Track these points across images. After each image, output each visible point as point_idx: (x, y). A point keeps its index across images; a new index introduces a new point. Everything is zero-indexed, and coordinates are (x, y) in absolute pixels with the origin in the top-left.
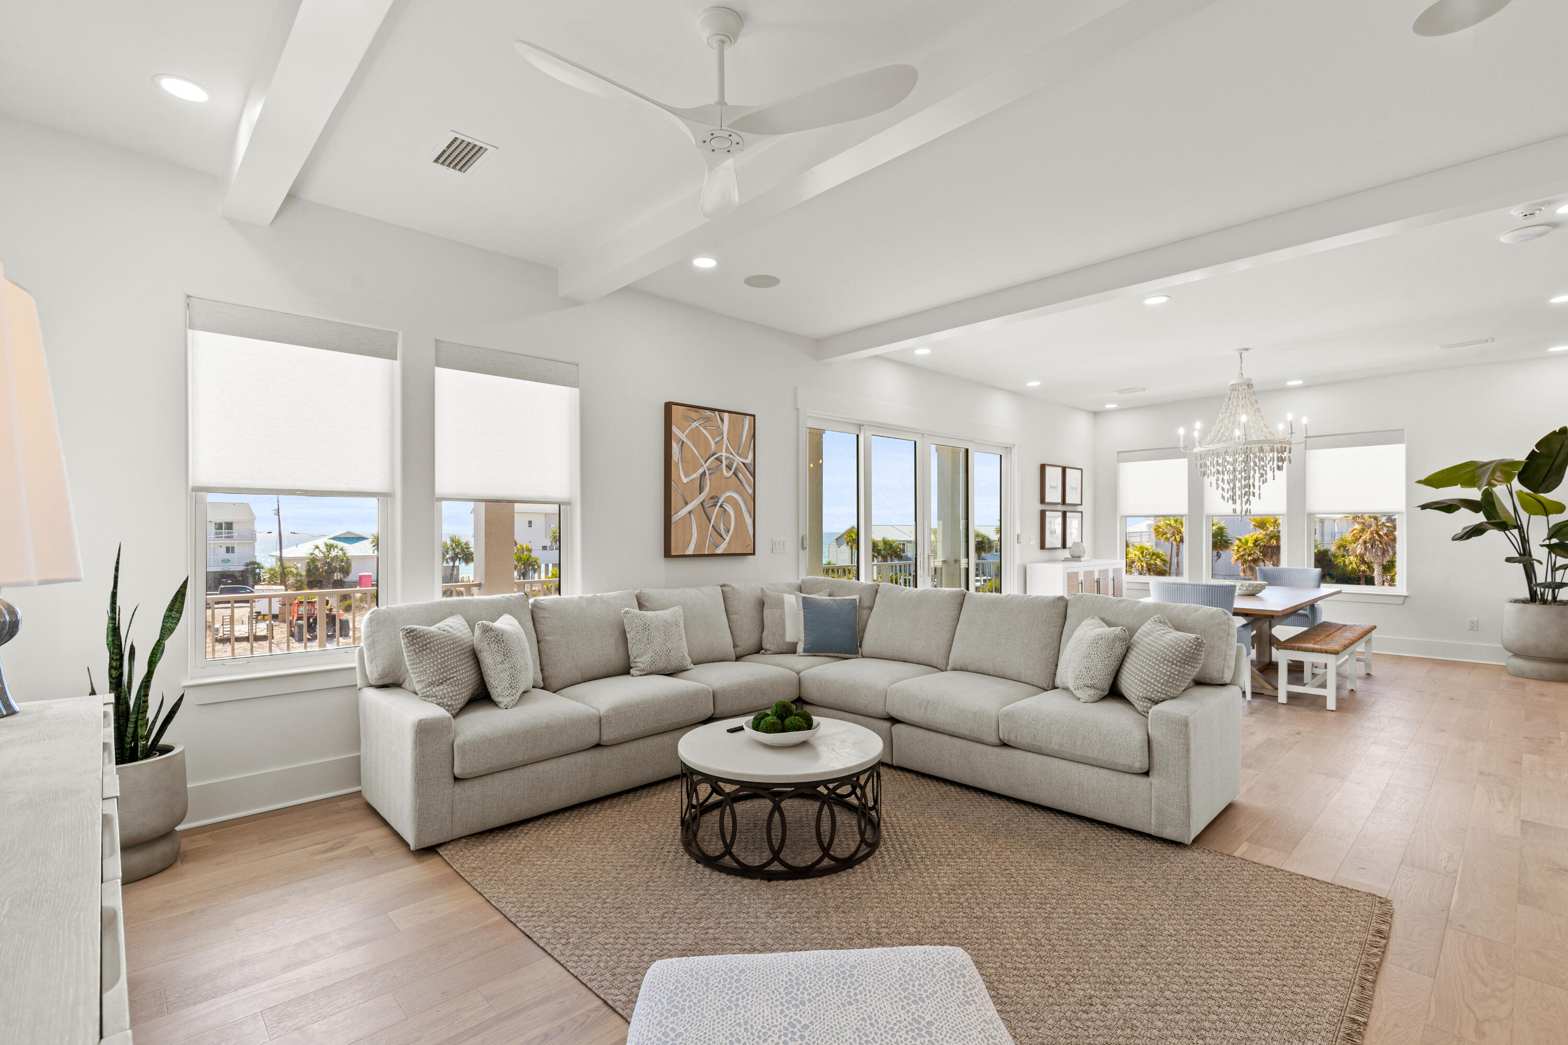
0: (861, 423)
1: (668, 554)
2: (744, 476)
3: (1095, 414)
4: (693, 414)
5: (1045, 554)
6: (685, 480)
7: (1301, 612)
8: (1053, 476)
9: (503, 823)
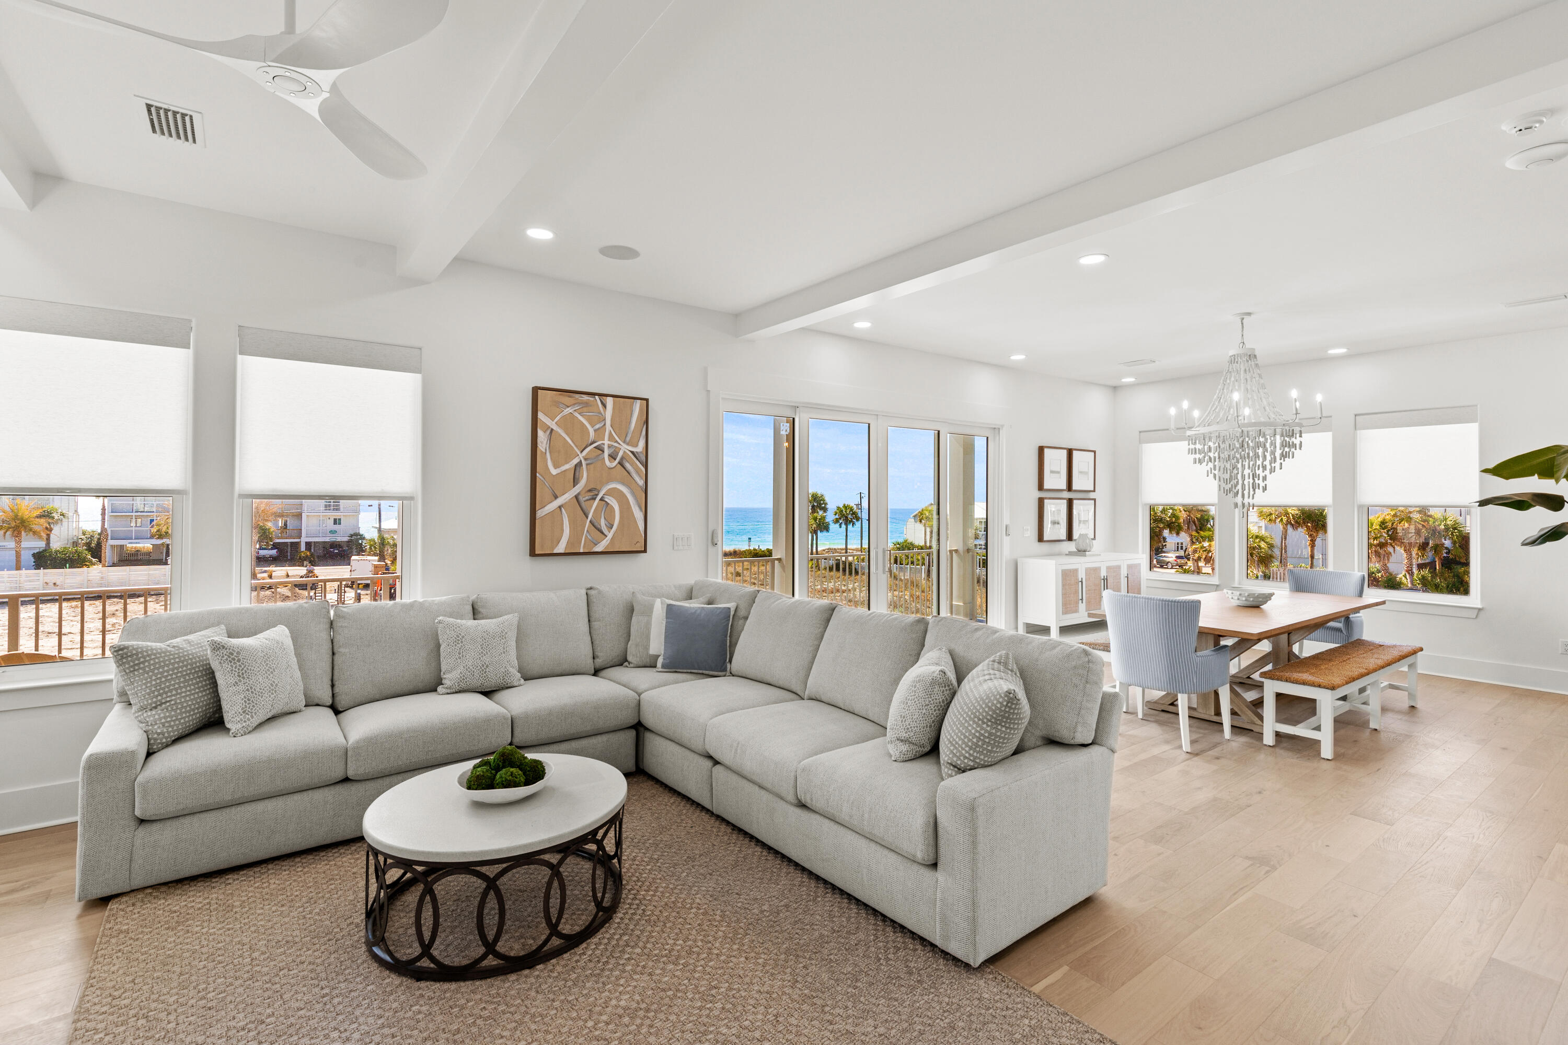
0: (797, 405)
1: (533, 553)
2: (633, 467)
3: (1115, 388)
4: (566, 399)
5: (1044, 547)
6: (554, 472)
7: (1332, 624)
8: (1055, 461)
9: (204, 871)
